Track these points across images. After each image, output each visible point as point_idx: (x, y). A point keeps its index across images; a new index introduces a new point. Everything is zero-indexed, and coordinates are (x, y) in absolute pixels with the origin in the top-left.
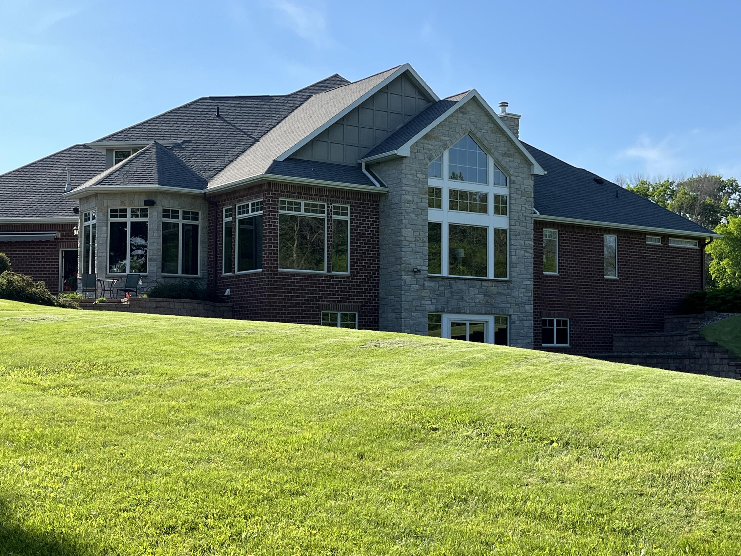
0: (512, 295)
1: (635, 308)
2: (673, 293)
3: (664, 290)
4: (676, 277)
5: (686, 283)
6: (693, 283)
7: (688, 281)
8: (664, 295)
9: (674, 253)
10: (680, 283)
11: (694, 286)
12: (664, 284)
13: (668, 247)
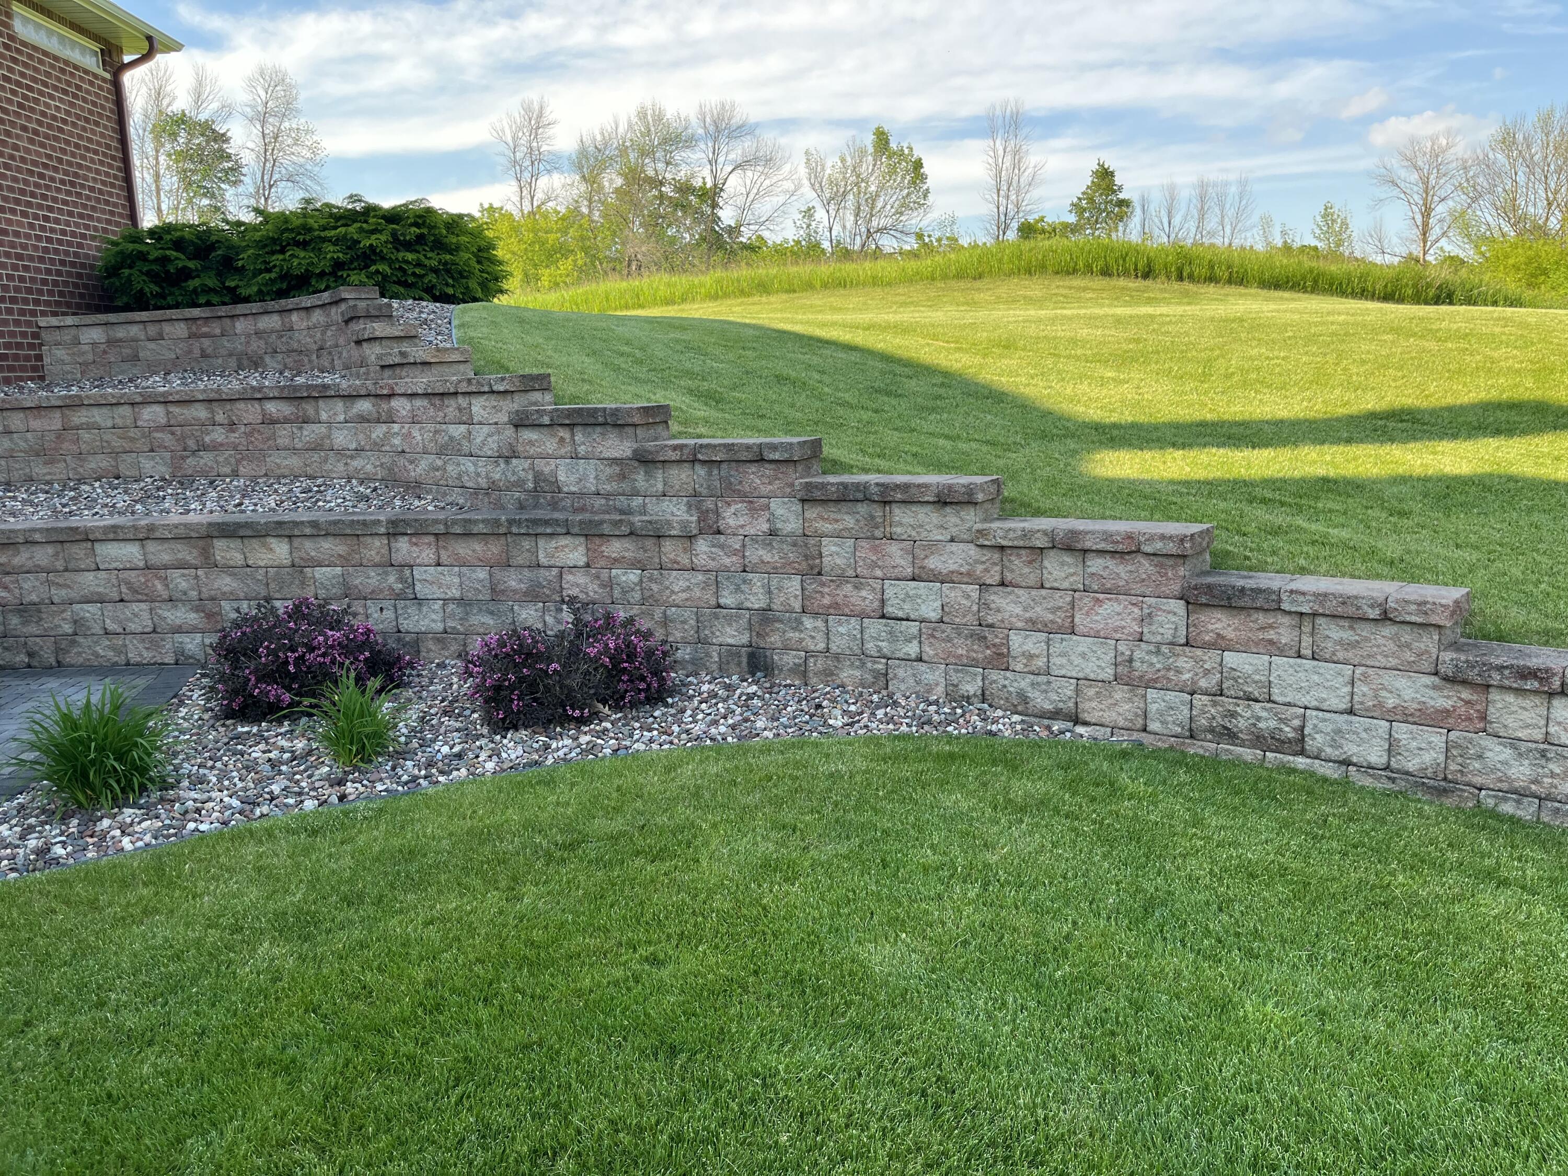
2: (52, 230)
3: (24, 214)
4: (56, 169)
5: (88, 198)
6: (107, 202)
7: (92, 189)
8: (28, 236)
9: (36, 70)
10: (69, 193)
11: (112, 213)
12: (22, 192)
13: (12, 38)
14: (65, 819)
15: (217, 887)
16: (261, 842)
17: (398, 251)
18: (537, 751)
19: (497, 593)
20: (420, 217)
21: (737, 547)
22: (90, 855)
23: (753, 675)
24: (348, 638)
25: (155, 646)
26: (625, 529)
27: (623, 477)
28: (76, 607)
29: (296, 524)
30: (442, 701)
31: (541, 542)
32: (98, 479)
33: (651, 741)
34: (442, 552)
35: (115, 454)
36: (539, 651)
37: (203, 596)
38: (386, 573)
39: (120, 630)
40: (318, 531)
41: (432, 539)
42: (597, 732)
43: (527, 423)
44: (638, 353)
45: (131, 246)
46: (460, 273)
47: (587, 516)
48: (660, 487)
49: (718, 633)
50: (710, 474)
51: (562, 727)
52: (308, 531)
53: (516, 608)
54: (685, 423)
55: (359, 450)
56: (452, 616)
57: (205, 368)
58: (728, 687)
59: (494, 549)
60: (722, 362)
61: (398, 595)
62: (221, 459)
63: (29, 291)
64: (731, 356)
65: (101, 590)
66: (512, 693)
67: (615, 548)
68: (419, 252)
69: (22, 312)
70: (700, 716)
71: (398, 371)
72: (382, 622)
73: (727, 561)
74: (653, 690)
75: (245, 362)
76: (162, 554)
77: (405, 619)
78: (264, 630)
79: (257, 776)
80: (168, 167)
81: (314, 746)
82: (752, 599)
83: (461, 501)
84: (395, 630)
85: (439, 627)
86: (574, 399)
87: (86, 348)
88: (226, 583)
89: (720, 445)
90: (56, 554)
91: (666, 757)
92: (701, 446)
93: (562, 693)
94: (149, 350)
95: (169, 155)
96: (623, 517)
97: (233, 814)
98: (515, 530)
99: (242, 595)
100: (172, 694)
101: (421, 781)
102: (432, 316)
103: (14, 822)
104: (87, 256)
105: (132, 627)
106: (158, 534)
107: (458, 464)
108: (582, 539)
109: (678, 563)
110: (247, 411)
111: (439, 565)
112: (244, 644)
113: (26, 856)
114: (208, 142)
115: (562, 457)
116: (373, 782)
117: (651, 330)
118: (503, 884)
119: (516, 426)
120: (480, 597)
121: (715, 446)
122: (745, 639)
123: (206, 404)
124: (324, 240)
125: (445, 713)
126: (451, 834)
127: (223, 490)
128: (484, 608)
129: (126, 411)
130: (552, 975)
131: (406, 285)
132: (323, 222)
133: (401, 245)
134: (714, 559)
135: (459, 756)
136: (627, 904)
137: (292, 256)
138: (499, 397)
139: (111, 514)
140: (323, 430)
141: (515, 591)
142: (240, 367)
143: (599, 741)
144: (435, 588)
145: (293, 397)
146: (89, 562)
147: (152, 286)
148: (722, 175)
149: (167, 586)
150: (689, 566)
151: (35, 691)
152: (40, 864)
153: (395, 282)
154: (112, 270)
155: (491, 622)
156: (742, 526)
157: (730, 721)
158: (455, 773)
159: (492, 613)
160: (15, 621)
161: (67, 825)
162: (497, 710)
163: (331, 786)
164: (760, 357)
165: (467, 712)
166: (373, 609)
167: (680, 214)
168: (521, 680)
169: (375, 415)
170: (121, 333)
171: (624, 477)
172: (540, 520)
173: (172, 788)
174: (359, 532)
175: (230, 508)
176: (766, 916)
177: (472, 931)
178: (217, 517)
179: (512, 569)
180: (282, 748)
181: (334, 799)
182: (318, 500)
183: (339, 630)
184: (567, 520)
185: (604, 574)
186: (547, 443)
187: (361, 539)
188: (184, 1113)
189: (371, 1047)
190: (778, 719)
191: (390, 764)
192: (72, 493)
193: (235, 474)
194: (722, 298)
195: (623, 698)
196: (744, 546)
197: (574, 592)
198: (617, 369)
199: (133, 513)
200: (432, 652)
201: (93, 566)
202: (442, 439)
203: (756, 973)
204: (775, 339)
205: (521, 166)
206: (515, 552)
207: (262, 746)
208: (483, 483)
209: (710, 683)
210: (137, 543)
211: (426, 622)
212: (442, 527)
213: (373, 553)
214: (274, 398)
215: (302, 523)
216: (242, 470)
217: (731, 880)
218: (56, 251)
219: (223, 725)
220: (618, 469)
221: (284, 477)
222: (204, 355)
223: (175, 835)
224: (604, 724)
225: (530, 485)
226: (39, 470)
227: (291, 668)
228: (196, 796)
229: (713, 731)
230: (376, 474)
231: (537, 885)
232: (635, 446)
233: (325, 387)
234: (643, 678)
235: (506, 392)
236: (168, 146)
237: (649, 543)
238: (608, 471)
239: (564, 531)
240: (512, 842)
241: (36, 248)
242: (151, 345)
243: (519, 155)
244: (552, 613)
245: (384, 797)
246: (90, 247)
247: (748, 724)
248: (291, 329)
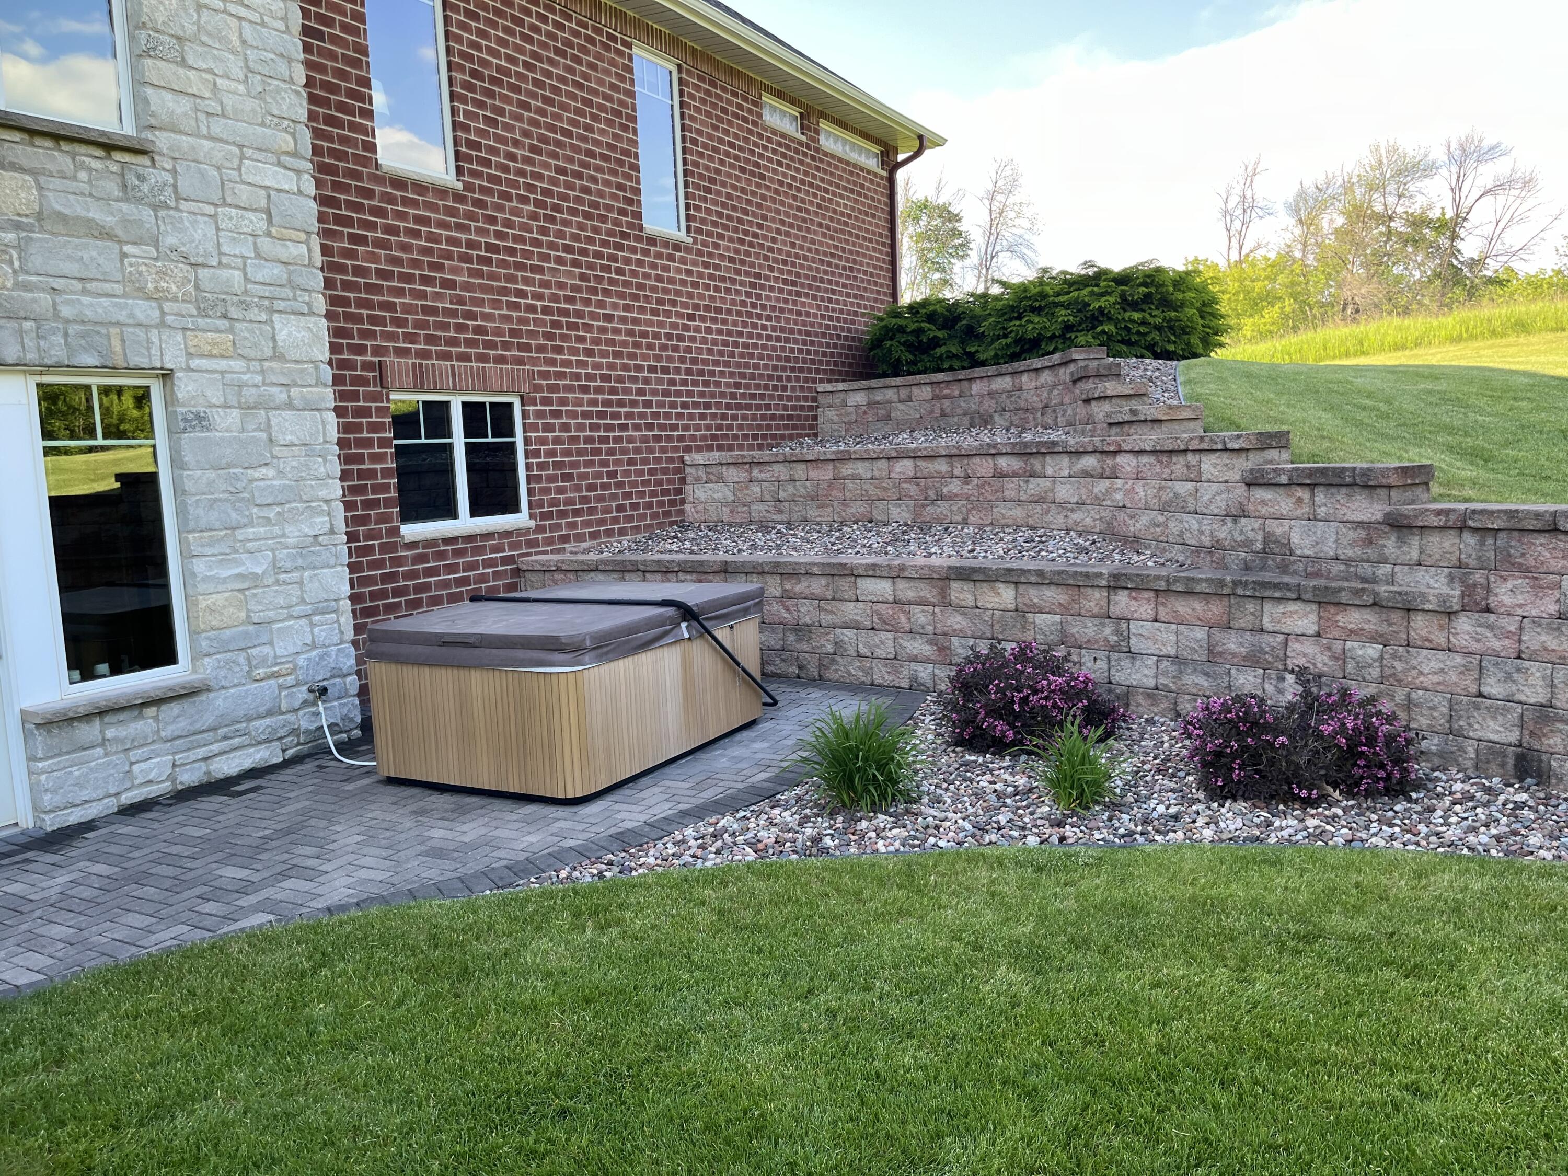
0: (170, 240)
1: (742, 355)
2: (834, 310)
3: (815, 297)
4: (840, 258)
5: (862, 281)
6: (876, 283)
7: (865, 273)
8: (815, 316)
9: (832, 174)
10: (848, 277)
11: (879, 292)
12: (815, 279)
13: (817, 150)
14: (832, 814)
15: (958, 903)
16: (993, 868)
17: (1125, 311)
18: (1258, 826)
19: (1213, 655)
20: (1149, 276)
21: (1512, 628)
22: (852, 850)
23: (1521, 780)
24: (1068, 684)
25: (896, 671)
26: (1367, 599)
27: (1369, 542)
28: (838, 631)
29: (1023, 572)
30: (1155, 759)
31: (1268, 606)
32: (856, 523)
33: (1392, 837)
34: (1161, 608)
35: (871, 501)
36: (1266, 722)
37: (938, 631)
38: (1103, 625)
39: (869, 654)
40: (1044, 579)
41: (1151, 594)
42: (1327, 817)
43: (1261, 481)
44: (1383, 407)
45: (894, 321)
46: (1183, 329)
47: (1322, 582)
48: (1415, 555)
49: (1476, 726)
50: (1482, 543)
51: (1286, 804)
52: (1033, 579)
53: (1233, 672)
54: (1448, 484)
55: (1079, 504)
56: (1165, 673)
57: (943, 426)
58: (1488, 790)
59: (1216, 609)
60: (1489, 415)
61: (1112, 647)
62: (954, 508)
63: (813, 362)
64: (1500, 408)
65: (858, 618)
66: (1233, 761)
67: (1353, 619)
68: (1144, 311)
69: (806, 380)
70: (1454, 819)
71: (1126, 428)
72: (1095, 672)
73: (1496, 644)
74: (1394, 781)
75: (977, 421)
76: (907, 591)
77: (1118, 671)
78: (995, 669)
79: (985, 805)
80: (910, 248)
81: (1035, 785)
82: (1528, 691)
83: (1181, 559)
84: (1106, 680)
85: (1151, 683)
86: (1313, 457)
87: (851, 409)
88: (956, 621)
89: (1499, 511)
90: (828, 585)
91: (1414, 859)
92: (1474, 512)
93: (1288, 769)
94: (900, 411)
95: (911, 237)
96: (1366, 586)
97: (966, 837)
98: (1239, 591)
99: (969, 633)
100: (908, 716)
101: (1138, 836)
102: (1157, 374)
103: (794, 810)
104: (857, 330)
105: (879, 652)
106: (906, 574)
107: (1181, 522)
108: (1314, 607)
109: (1430, 641)
110: (981, 466)
111: (1156, 621)
112: (977, 679)
113: (804, 844)
114: (944, 223)
115: (1298, 518)
116: (1091, 829)
117: (1396, 382)
118: (1231, 963)
119: (1249, 485)
120: (1196, 657)
121: (1492, 512)
122: (1513, 736)
123: (948, 459)
124: (1057, 305)
125: (1159, 771)
126: (1172, 898)
127: (956, 536)
128: (1199, 668)
129: (883, 464)
130: (1295, 1076)
131: (1129, 343)
132: (1057, 289)
133: (1129, 305)
134: (1478, 641)
135: (1176, 818)
136: (1378, 1018)
137: (1029, 321)
138: (1233, 455)
139: (869, 554)
140: (1048, 484)
141: (1234, 655)
142: (972, 425)
143: (1329, 828)
144: (1150, 644)
145: (1024, 452)
146: (850, 594)
147: (907, 354)
148: (1465, 205)
149: (909, 619)
150: (1445, 646)
151: (804, 699)
152: (814, 850)
153: (1119, 342)
154: (877, 343)
155: (1206, 684)
156: (1521, 606)
157: (1494, 831)
158: (1171, 835)
159: (1207, 674)
160: (791, 638)
161: (835, 820)
162: (1216, 777)
163: (1052, 826)
164: (1538, 409)
165: (1182, 774)
166: (1087, 657)
167: (1410, 250)
168: (1244, 748)
169: (1100, 471)
170: (879, 396)
171: (1371, 542)
172: (1269, 583)
173: (915, 802)
174: (1080, 583)
175: (965, 553)
176: (1557, 1072)
177: (1202, 1006)
178: (955, 561)
179: (1233, 632)
180: (1006, 781)
181: (1055, 839)
182: (1041, 550)
183: (1060, 676)
184: (1299, 585)
185: (1338, 646)
186: (1283, 503)
187: (1082, 590)
188: (942, 1112)
189: (1108, 1097)
190: (1558, 838)
191: (1107, 814)
192: (838, 534)
193: (965, 522)
194: (1466, 340)
195: (1358, 784)
196: (1521, 628)
197: (1302, 661)
198: (1359, 424)
199: (886, 553)
200: (1141, 708)
201: (854, 598)
202: (1167, 496)
203: (1547, 1137)
204: (1555, 387)
205: (1232, 215)
206: (1238, 614)
207: (988, 777)
208: (1206, 541)
209: (1463, 782)
210: (890, 580)
211: (1139, 676)
212: (1163, 584)
213: (1092, 604)
214: (1006, 454)
215: (1029, 571)
216: (971, 519)
217: (1510, 1019)
218: (835, 328)
219: (954, 751)
220: (1363, 534)
221: (1008, 526)
222: (943, 415)
223: (919, 846)
224: (1333, 809)
225: (1259, 546)
226: (812, 513)
227: (1016, 707)
228: (935, 814)
229: (1471, 839)
230: (1095, 527)
231: (1269, 972)
232: (1388, 509)
233: (1054, 443)
234: (1382, 766)
235: (1241, 450)
236: (911, 229)
237: (1396, 616)
238: (1352, 535)
239: (1294, 596)
240: (1239, 919)
241: (820, 325)
242: (902, 406)
243: (1231, 205)
244: (1274, 682)
245: (1101, 846)
246: (860, 323)
247: (1518, 838)
248: (1020, 389)
